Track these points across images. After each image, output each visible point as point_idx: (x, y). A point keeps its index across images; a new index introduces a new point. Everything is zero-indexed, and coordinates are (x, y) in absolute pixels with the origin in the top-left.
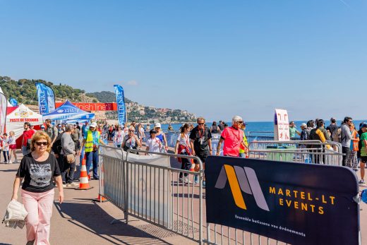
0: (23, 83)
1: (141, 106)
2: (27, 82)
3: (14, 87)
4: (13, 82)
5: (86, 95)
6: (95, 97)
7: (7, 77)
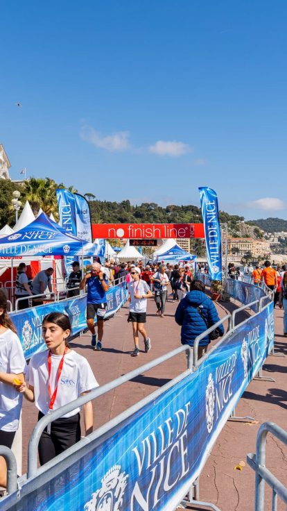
0: (171, 210)
2: (175, 209)
3: (162, 215)
4: (160, 209)
5: (246, 223)
6: (258, 225)
7: (154, 204)
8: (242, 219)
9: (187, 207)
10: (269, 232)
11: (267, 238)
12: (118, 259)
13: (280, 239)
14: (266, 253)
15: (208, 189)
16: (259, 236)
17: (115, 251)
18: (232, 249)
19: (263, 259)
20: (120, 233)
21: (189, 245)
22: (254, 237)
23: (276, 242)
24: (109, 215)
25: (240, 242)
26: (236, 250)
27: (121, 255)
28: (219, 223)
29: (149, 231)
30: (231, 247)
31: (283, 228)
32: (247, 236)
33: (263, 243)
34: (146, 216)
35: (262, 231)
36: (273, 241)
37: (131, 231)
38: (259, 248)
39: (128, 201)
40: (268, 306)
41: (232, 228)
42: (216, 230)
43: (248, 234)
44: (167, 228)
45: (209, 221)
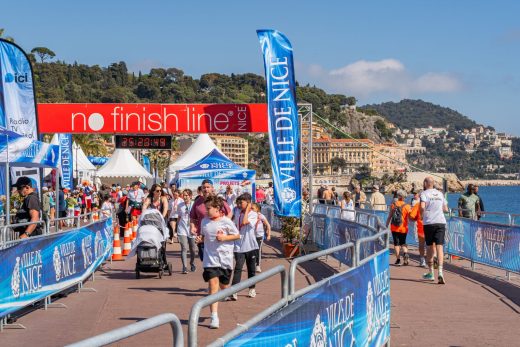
0: (210, 82)
1: (502, 136)
2: (219, 80)
3: (191, 93)
4: (188, 81)
5: (359, 110)
6: (383, 115)
7: (175, 70)
8: (351, 101)
9: (243, 78)
10: (405, 128)
11: (400, 140)
12: (99, 181)
13: (425, 142)
14: (399, 168)
15: (275, 35)
16: (385, 136)
17: (95, 164)
18: (333, 162)
19: (392, 181)
20: (96, 122)
21: (246, 153)
22: (375, 136)
23: (418, 147)
24: (84, 93)
25: (347, 147)
26: (339, 163)
27: (104, 172)
28: (296, 102)
29: (154, 118)
30: (330, 156)
31: (432, 121)
32: (362, 136)
33: (392, 149)
34: (160, 95)
35: (391, 126)
36: (413, 144)
37: (118, 118)
38: (385, 158)
39: (123, 64)
40: (375, 257)
41: (331, 120)
42: (291, 117)
43: (363, 131)
44: (191, 113)
45: (277, 99)
